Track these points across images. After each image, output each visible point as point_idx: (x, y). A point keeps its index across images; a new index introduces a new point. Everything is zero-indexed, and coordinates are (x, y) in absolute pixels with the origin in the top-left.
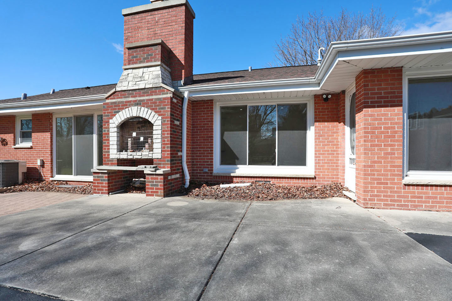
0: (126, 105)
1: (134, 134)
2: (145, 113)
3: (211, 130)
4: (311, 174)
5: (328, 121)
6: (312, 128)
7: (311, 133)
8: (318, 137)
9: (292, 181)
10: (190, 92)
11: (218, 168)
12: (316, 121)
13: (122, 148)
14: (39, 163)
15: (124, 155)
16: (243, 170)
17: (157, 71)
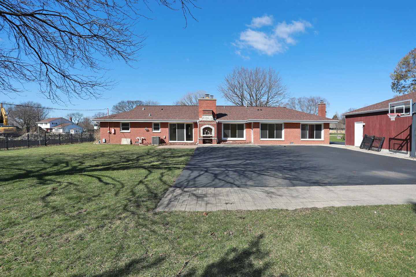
0: (205, 124)
1: (206, 131)
2: (210, 126)
3: (221, 129)
4: (245, 140)
5: (249, 128)
6: (245, 130)
7: (245, 131)
8: (246, 131)
9: (241, 141)
10: (218, 121)
11: (223, 138)
12: (246, 128)
13: (204, 134)
14: (164, 137)
15: (205, 135)
16: (229, 139)
17: (212, 117)
